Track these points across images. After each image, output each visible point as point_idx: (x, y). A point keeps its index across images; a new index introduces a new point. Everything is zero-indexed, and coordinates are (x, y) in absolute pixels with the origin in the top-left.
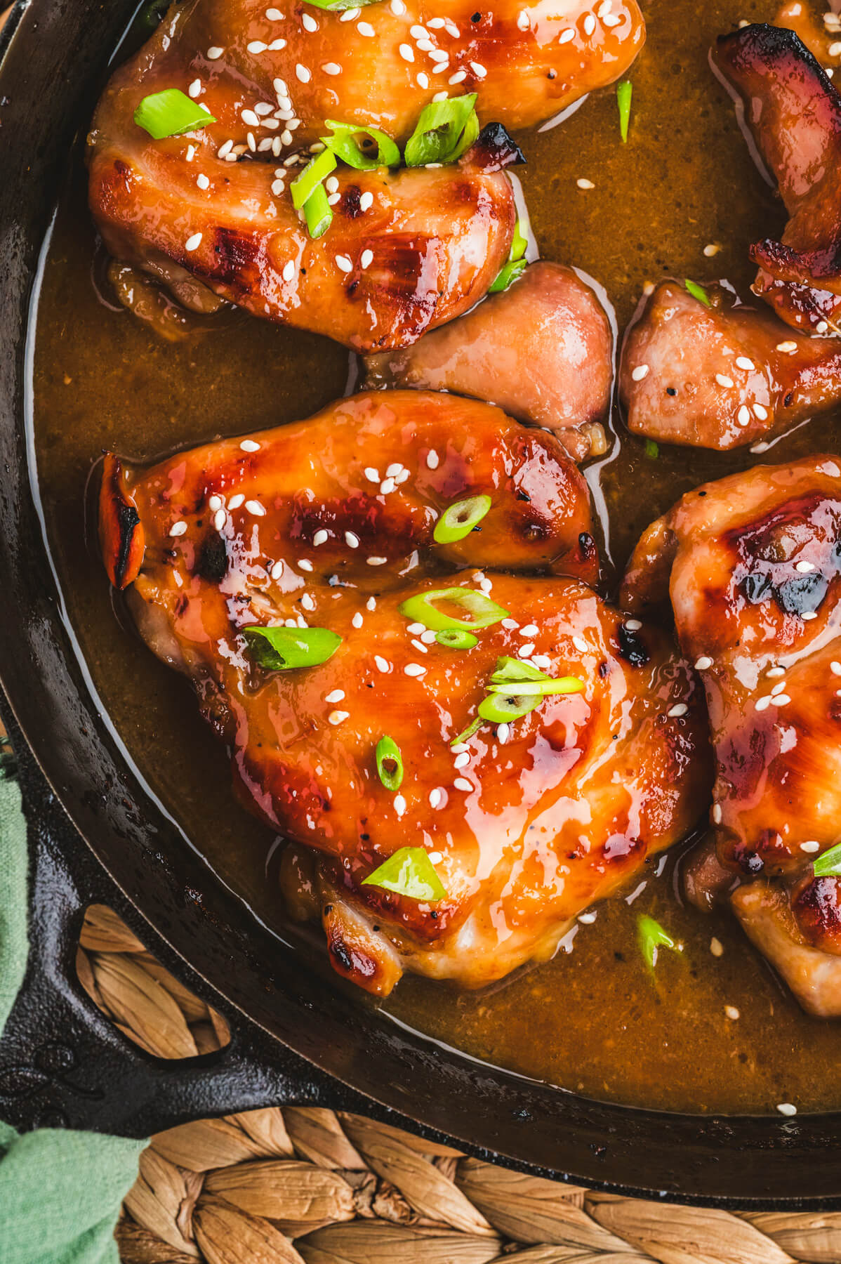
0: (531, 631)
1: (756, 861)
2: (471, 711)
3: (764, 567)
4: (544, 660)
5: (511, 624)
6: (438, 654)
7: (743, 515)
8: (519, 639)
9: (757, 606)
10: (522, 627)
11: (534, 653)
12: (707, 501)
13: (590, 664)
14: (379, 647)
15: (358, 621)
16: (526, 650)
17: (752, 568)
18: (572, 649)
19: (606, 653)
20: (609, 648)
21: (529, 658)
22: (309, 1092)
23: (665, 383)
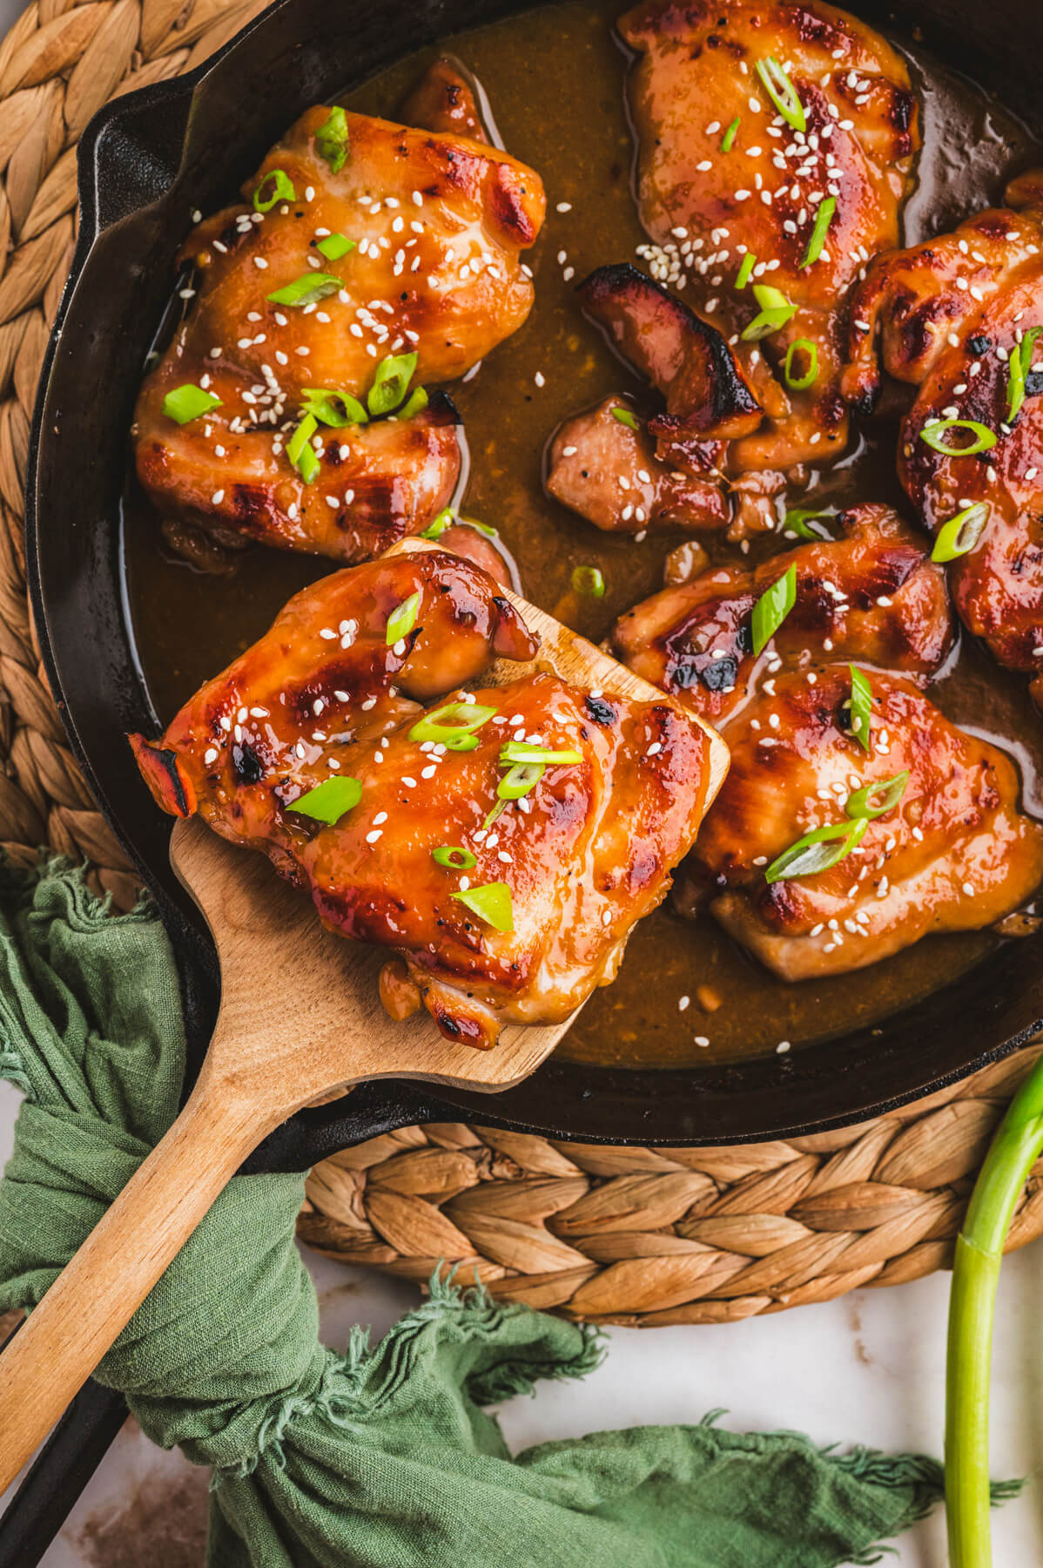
0: (518, 720)
1: (723, 879)
2: (491, 796)
4: (536, 739)
5: (500, 720)
6: (453, 758)
8: (510, 730)
10: (510, 718)
11: (526, 735)
13: (573, 731)
14: (403, 770)
15: (379, 757)
16: (519, 735)
18: (555, 723)
19: (581, 720)
20: (585, 716)
21: (524, 741)
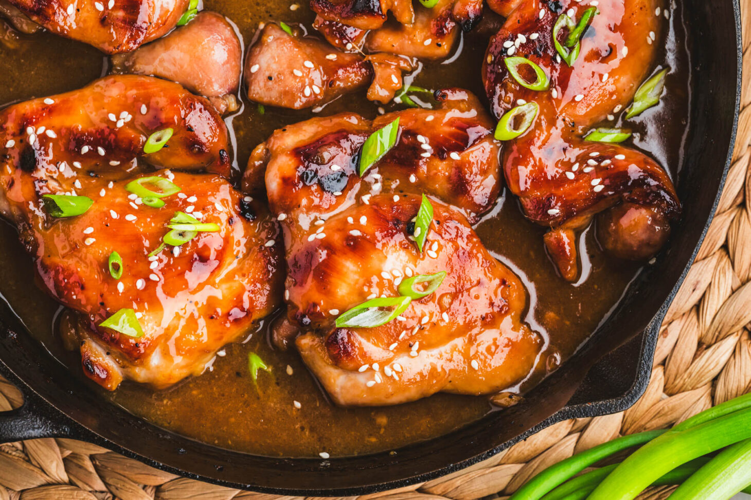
0: (193, 199)
1: (307, 320)
2: (160, 240)
3: (313, 167)
4: (199, 214)
5: (182, 196)
6: (144, 210)
7: (304, 141)
8: (186, 203)
9: (310, 187)
10: (188, 197)
11: (195, 210)
12: (286, 134)
13: (224, 218)
14: (113, 206)
15: (103, 193)
16: (190, 209)
17: (307, 167)
18: (214, 209)
19: (233, 213)
20: (235, 210)
21: (191, 213)
22: (64, 430)
23: (267, 74)
